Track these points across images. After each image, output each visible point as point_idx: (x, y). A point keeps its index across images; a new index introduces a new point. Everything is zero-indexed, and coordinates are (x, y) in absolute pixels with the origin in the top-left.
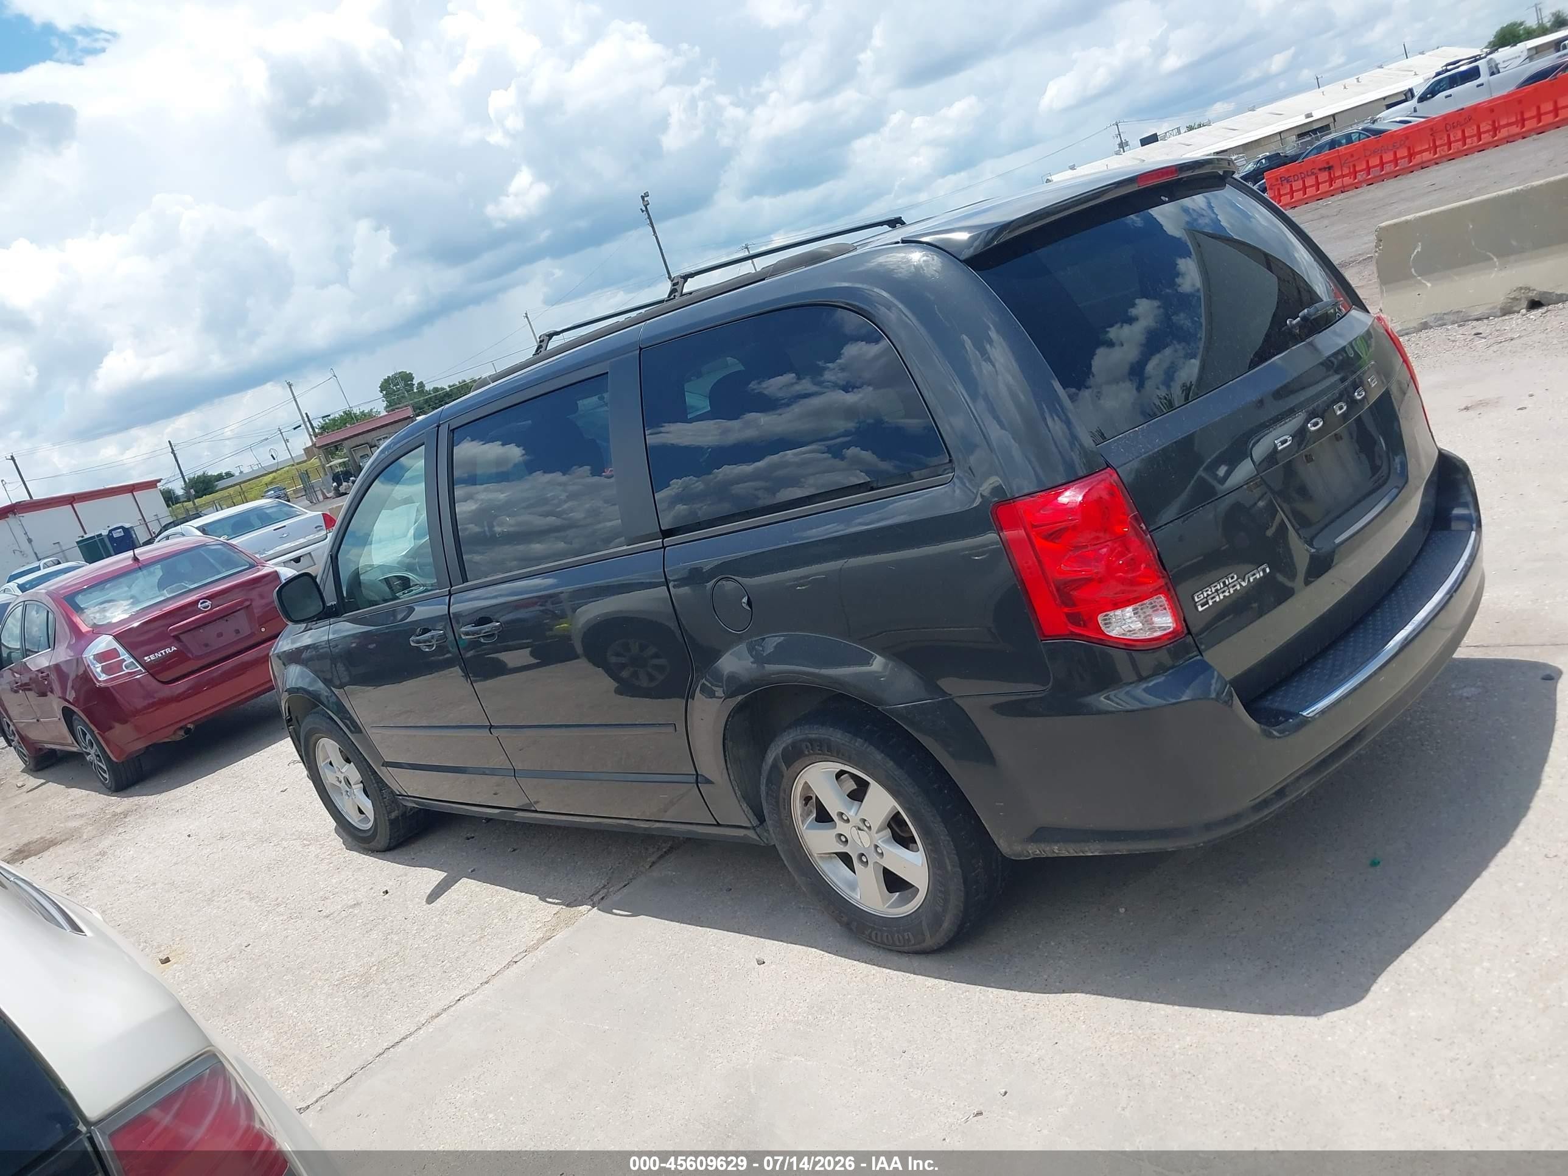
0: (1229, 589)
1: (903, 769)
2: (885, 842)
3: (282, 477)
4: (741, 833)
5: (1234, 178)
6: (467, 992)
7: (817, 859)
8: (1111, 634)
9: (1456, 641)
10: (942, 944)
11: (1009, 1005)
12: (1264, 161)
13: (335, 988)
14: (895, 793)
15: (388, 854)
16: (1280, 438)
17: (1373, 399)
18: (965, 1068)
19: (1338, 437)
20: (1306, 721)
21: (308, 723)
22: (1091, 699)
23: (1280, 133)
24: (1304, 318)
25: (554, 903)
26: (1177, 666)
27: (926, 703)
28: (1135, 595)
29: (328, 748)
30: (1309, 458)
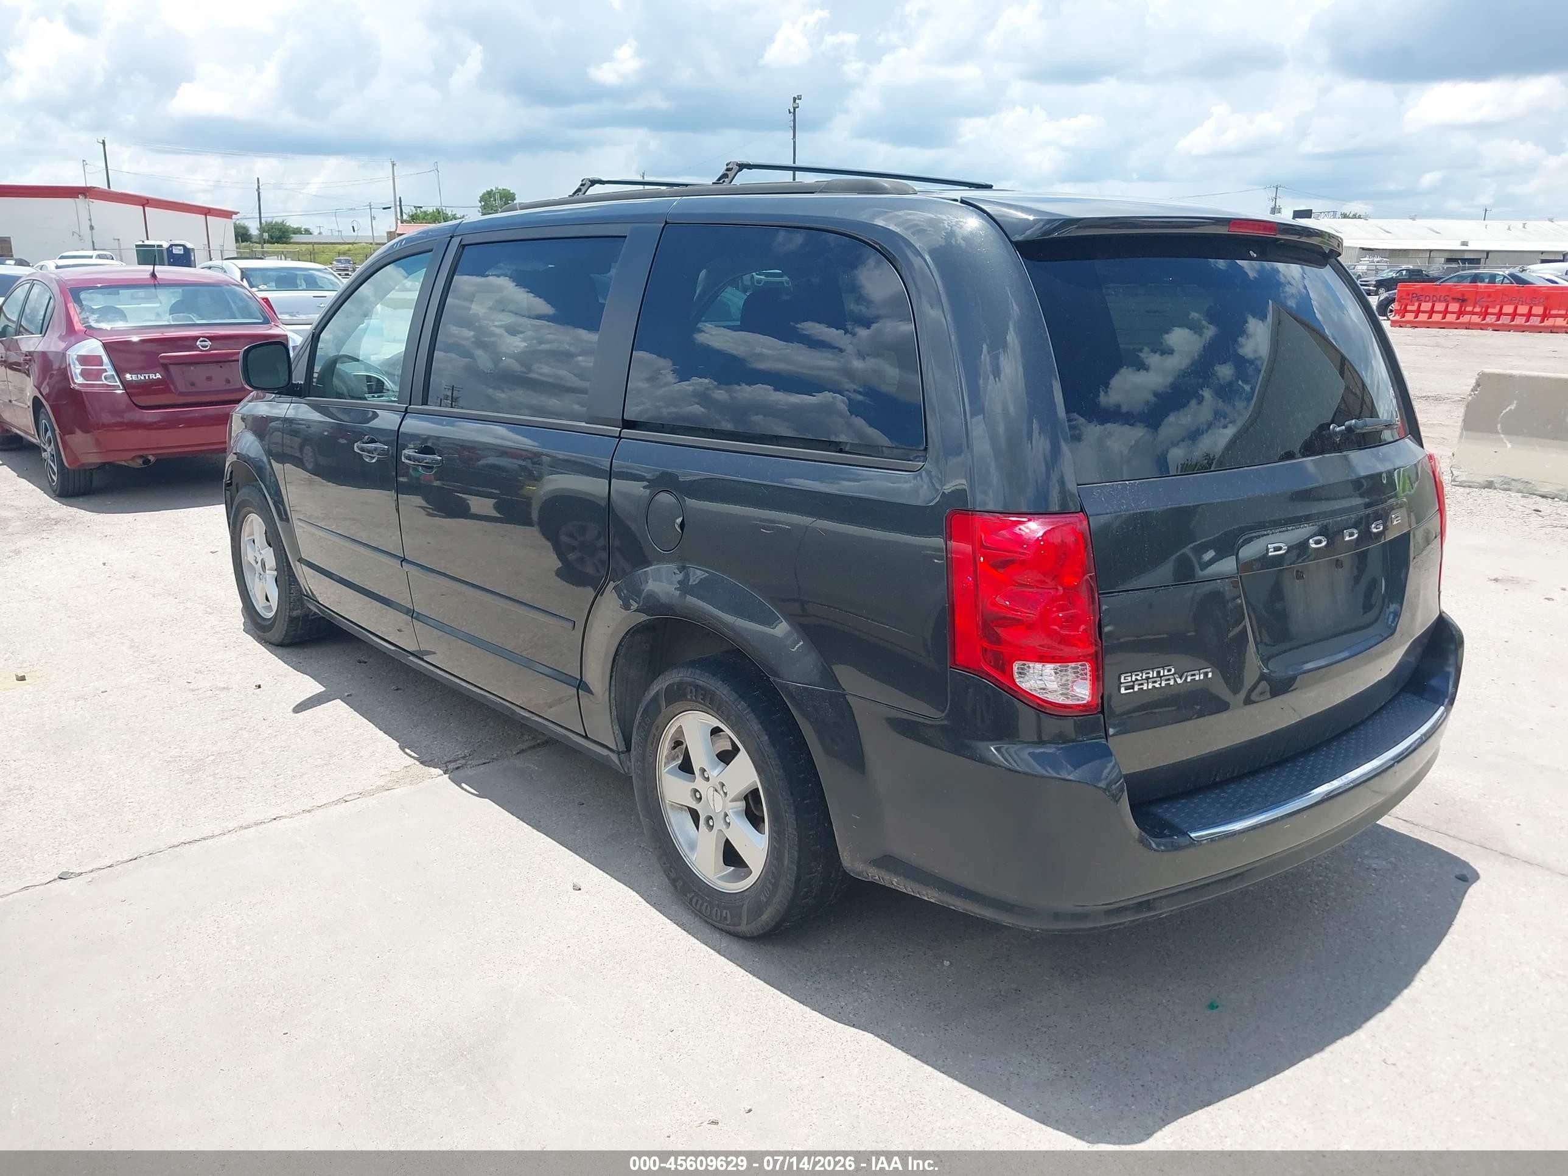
0: (1161, 680)
1: (775, 747)
2: (737, 813)
3: (357, 252)
4: (605, 752)
5: (1338, 261)
6: (287, 814)
7: (668, 807)
8: (1024, 686)
9: (1385, 808)
10: (755, 935)
11: (795, 1020)
12: (1404, 272)
13: (165, 764)
14: (759, 770)
15: (280, 650)
16: (1275, 544)
17: (1391, 536)
18: (722, 1069)
19: (1338, 564)
20: (1193, 843)
21: (244, 494)
22: (980, 745)
23: (1431, 251)
24: (1350, 429)
25: (410, 756)
26: (1077, 741)
27: (819, 690)
28: (1058, 653)
29: (255, 525)
30: (1300, 575)
